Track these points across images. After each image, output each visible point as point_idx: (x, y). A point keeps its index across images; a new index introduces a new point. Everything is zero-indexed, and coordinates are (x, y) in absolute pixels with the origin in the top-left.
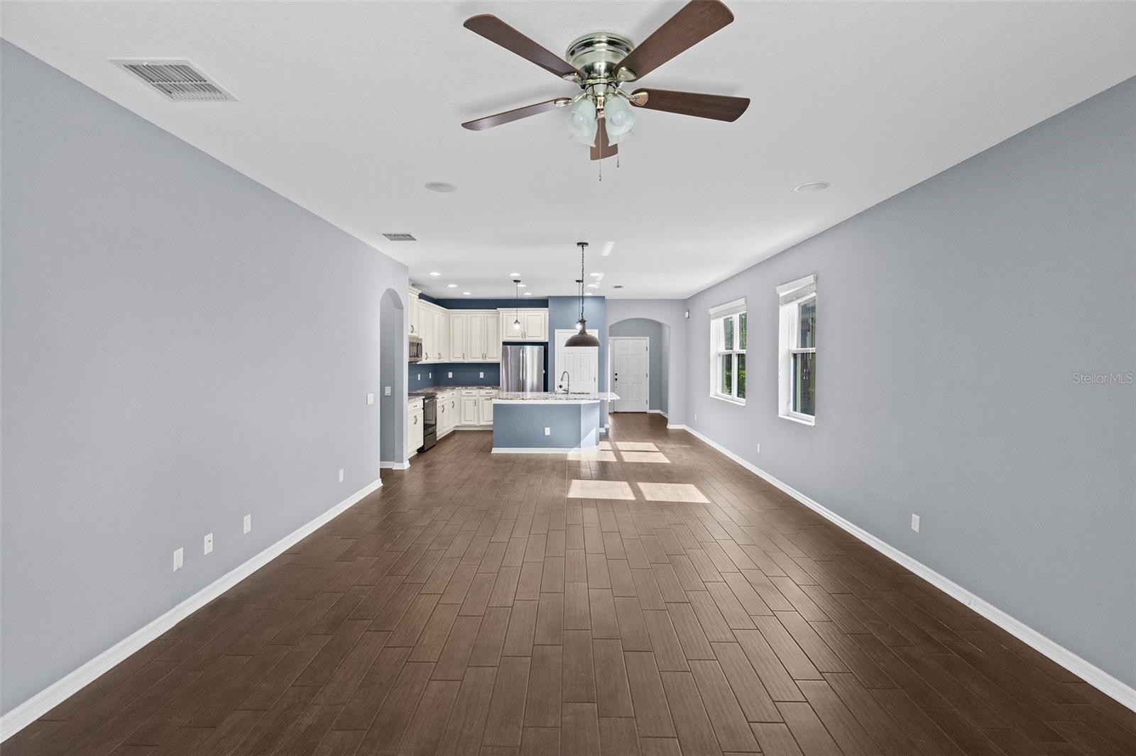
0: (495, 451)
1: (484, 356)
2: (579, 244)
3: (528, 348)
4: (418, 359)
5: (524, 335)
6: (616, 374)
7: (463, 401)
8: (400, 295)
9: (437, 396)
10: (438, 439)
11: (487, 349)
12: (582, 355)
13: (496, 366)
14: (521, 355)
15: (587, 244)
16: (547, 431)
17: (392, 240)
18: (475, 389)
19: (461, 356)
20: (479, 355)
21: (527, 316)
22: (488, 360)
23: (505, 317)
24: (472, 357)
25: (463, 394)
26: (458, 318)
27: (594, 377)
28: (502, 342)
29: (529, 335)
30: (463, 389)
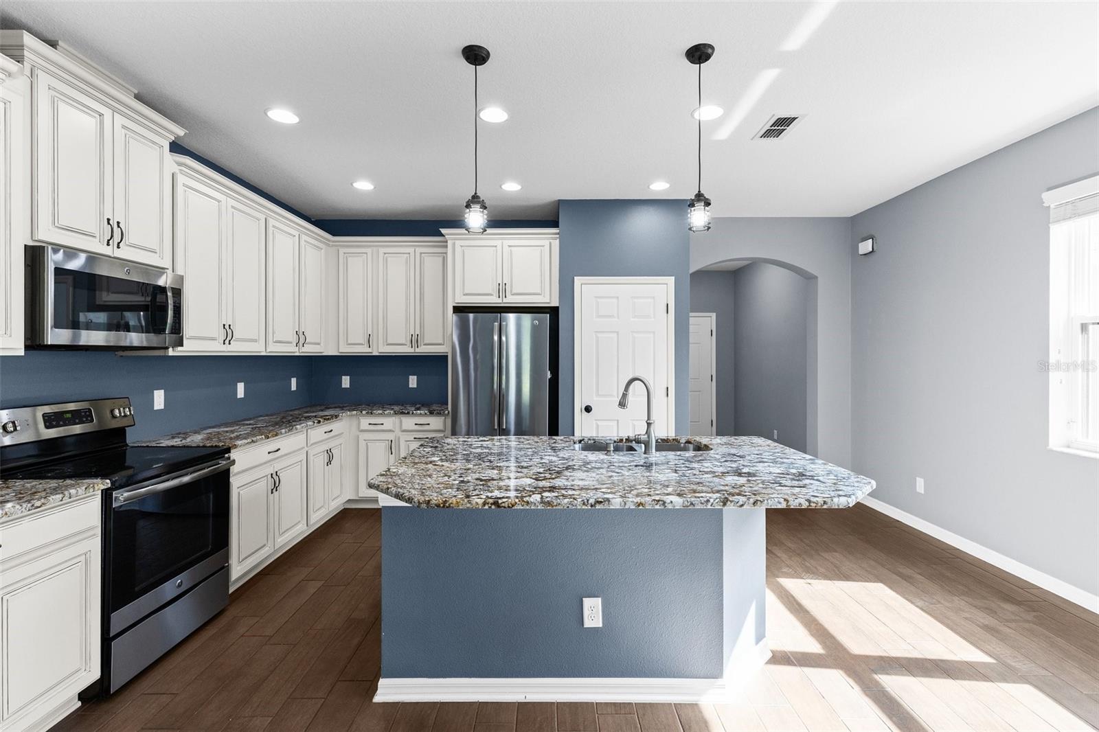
0: (391, 690)
1: (415, 340)
3: (511, 318)
5: (502, 290)
7: (362, 444)
9: (234, 455)
10: (231, 590)
11: (422, 326)
12: (637, 335)
13: (439, 361)
14: (496, 338)
16: (593, 613)
18: (389, 415)
19: (363, 340)
20: (403, 338)
21: (509, 246)
22: (423, 350)
23: (458, 249)
24: (389, 342)
25: (362, 428)
26: (357, 256)
27: (666, 387)
28: (454, 307)
29: (514, 291)
30: (364, 415)
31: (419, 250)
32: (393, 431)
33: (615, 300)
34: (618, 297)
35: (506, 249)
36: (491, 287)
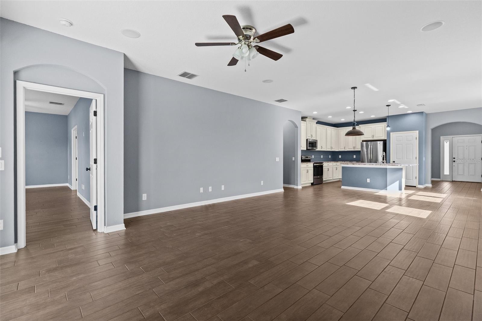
0: (343, 187)
1: (354, 148)
2: (352, 88)
4: (316, 148)
5: (373, 136)
6: (454, 158)
8: (295, 122)
9: (323, 164)
10: (325, 182)
11: (356, 145)
12: (408, 145)
13: (359, 152)
15: (356, 88)
16: (368, 180)
17: (280, 102)
19: (343, 148)
20: (352, 147)
21: (375, 127)
22: (356, 150)
23: (363, 128)
24: (349, 148)
27: (416, 157)
28: (362, 141)
29: (376, 136)
33: (401, 137)
36: (370, 136)
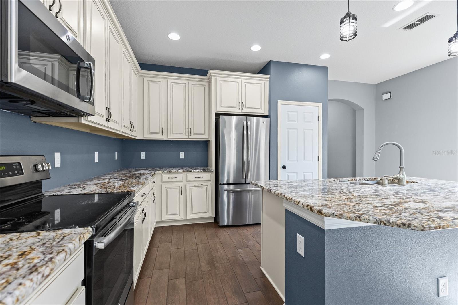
1: (189, 132)
3: (253, 119)
5: (241, 105)
7: (164, 189)
11: (192, 124)
18: (180, 173)
19: (158, 130)
20: (183, 130)
21: (245, 83)
22: (193, 137)
23: (218, 82)
24: (174, 132)
25: (164, 180)
26: (155, 83)
27: (318, 156)
28: (215, 113)
29: (247, 107)
30: (165, 173)
31: (191, 82)
32: (182, 182)
33: (296, 113)
34: (297, 112)
35: (243, 84)
36: (235, 104)
